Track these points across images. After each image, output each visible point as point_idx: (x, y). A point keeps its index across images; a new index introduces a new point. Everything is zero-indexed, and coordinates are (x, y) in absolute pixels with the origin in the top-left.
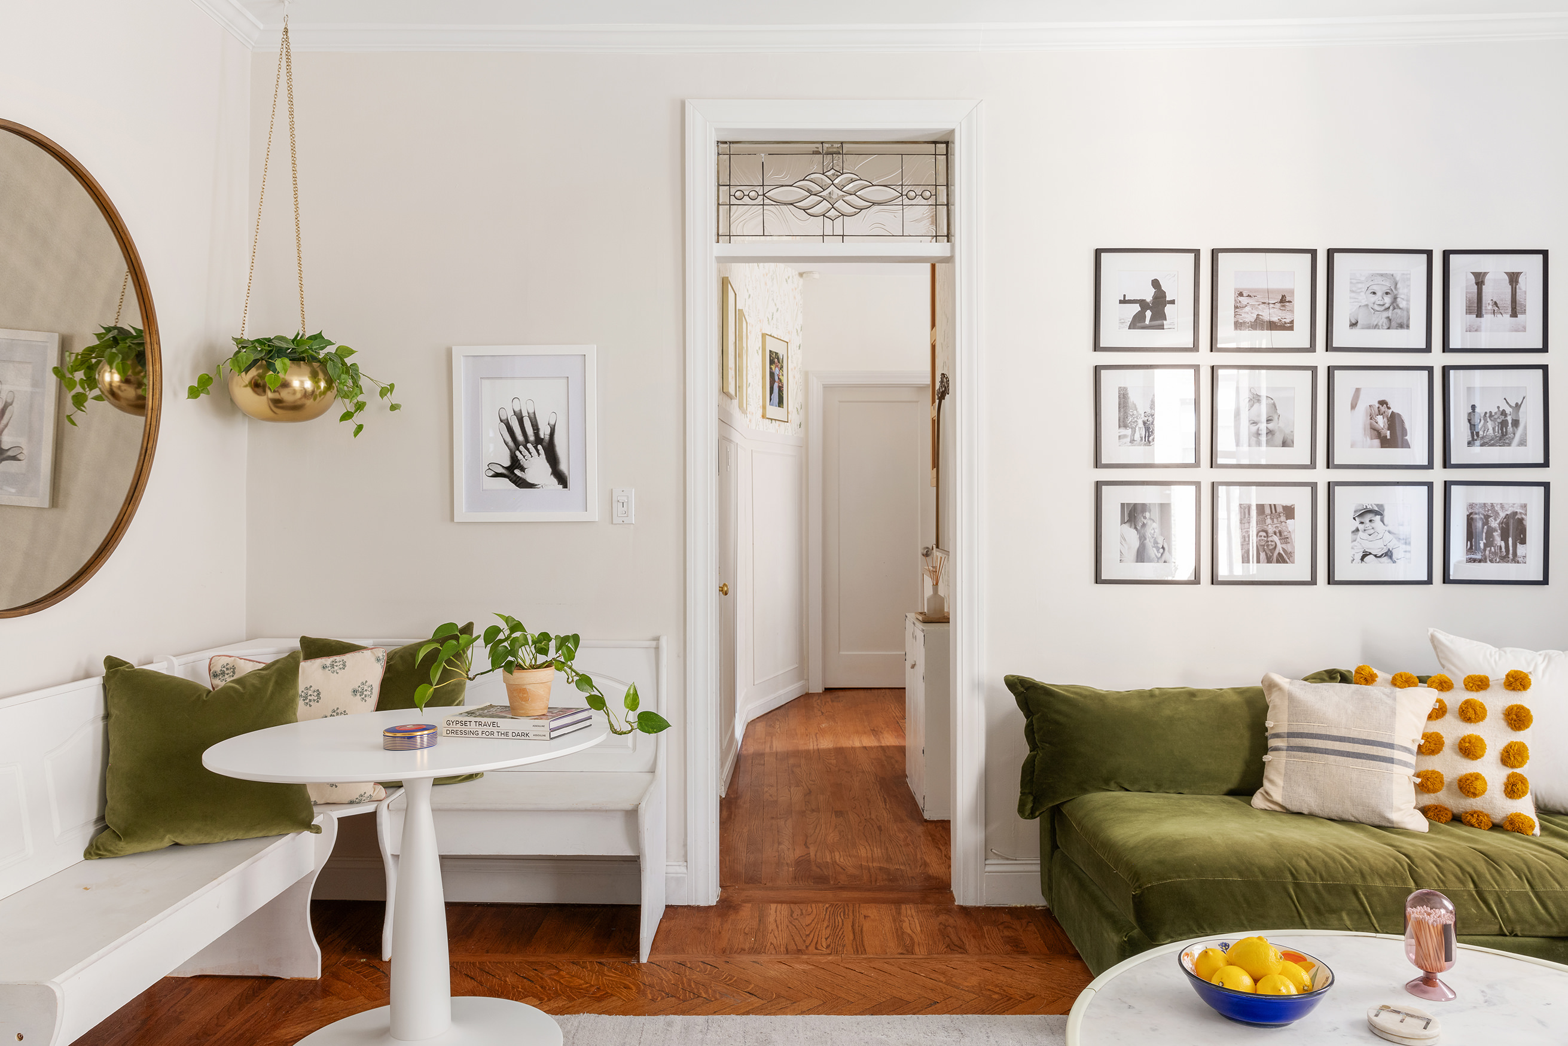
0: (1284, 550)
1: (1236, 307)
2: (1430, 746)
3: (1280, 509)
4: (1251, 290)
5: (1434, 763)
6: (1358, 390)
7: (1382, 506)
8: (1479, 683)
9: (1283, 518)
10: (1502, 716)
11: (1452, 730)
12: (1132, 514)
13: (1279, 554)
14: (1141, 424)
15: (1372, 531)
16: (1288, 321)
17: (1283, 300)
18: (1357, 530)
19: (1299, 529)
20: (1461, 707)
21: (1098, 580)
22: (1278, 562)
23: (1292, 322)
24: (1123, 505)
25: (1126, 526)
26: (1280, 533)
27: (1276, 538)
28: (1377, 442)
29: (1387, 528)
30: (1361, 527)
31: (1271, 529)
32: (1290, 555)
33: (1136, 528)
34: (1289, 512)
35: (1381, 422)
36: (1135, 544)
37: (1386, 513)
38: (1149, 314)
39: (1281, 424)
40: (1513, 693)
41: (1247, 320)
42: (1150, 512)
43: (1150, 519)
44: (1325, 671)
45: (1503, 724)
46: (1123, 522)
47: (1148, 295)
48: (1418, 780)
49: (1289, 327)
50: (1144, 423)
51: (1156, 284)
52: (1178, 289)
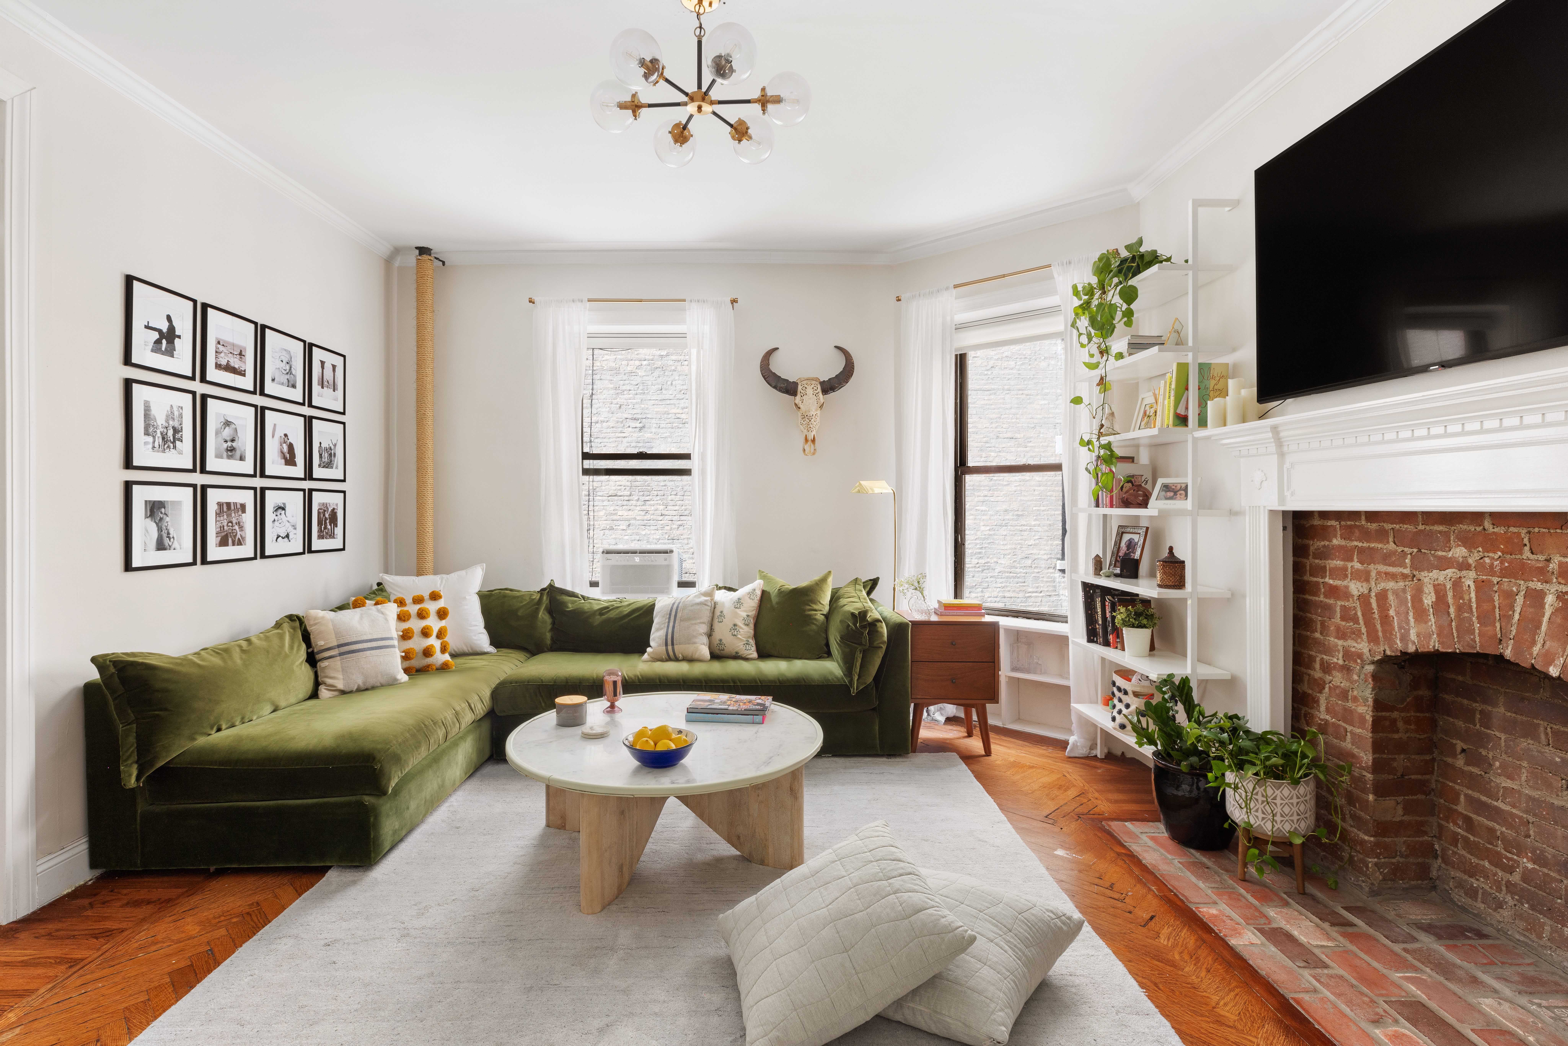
0: (241, 536)
1: (216, 352)
2: (406, 636)
3: (239, 506)
4: (225, 341)
5: (409, 644)
6: (275, 425)
7: (284, 504)
8: (418, 600)
9: (240, 513)
10: (435, 614)
11: (416, 625)
12: (155, 509)
13: (239, 539)
14: (159, 435)
15: (280, 521)
16: (243, 369)
17: (241, 354)
18: (275, 520)
19: (248, 519)
20: (418, 613)
21: (128, 566)
22: (238, 545)
23: (245, 371)
24: (146, 501)
25: (149, 520)
26: (239, 523)
27: (236, 527)
28: (283, 461)
29: (287, 519)
30: (276, 518)
31: (234, 521)
32: (244, 538)
33: (155, 522)
34: (243, 507)
35: (285, 448)
36: (155, 535)
37: (287, 509)
38: (164, 342)
39: (239, 444)
40: (436, 602)
41: (222, 363)
42: (165, 508)
43: (165, 514)
44: (285, 616)
45: (436, 618)
46: (146, 517)
47: (164, 327)
48: (403, 654)
49: (242, 373)
50: (162, 434)
51: (169, 318)
52: (184, 327)
